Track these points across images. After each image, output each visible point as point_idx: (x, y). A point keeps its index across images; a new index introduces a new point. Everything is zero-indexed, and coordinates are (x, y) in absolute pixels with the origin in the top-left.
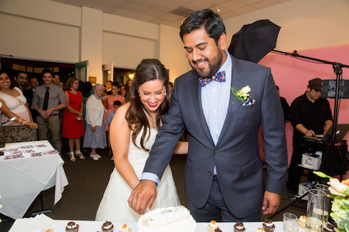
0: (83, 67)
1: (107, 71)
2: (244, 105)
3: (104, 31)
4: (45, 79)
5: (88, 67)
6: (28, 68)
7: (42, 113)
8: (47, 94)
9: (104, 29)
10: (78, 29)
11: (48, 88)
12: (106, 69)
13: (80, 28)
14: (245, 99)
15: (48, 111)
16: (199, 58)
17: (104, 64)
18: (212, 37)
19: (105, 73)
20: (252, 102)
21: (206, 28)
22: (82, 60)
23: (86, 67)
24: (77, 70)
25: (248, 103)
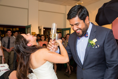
0: (29, 28)
1: (41, 29)
2: (93, 47)
3: (39, 10)
4: (8, 34)
5: (31, 28)
6: (4, 28)
7: (8, 50)
8: (9, 41)
9: (39, 9)
10: (27, 10)
11: (9, 38)
12: (40, 28)
13: (28, 9)
14: (94, 45)
15: (10, 49)
16: (77, 29)
17: (39, 26)
18: (82, 20)
19: (40, 30)
20: (97, 46)
21: (79, 17)
22: (29, 24)
23: (30, 27)
24: (26, 29)
25: (95, 47)
